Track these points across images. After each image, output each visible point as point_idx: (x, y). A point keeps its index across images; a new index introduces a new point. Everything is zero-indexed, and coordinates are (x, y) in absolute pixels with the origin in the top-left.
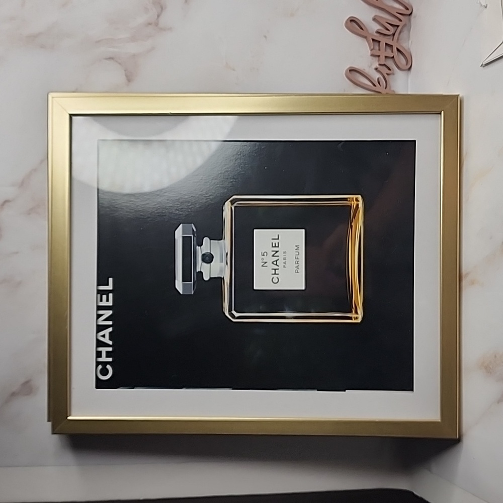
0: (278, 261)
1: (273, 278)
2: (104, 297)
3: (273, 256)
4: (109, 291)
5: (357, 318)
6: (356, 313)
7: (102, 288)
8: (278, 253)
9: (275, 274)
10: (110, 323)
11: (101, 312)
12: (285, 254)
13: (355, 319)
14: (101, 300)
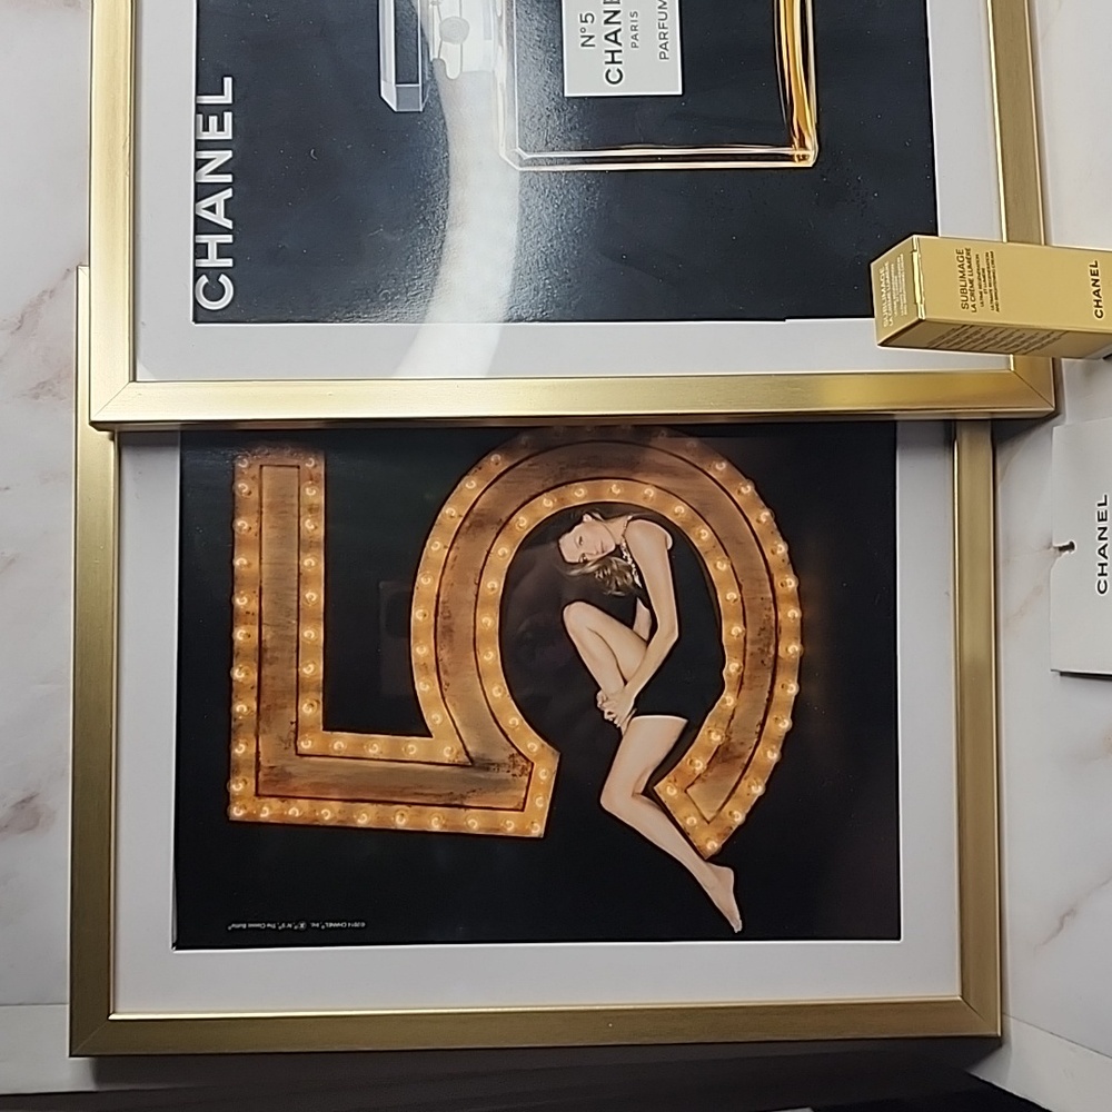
0: (619, 34)
1: (609, 71)
2: (213, 120)
3: (607, 22)
4: (227, 107)
5: (804, 158)
6: (803, 145)
7: (206, 100)
8: (619, 15)
9: (613, 62)
10: (228, 178)
11: (205, 155)
12: (634, 18)
13: (800, 160)
14: (206, 128)
